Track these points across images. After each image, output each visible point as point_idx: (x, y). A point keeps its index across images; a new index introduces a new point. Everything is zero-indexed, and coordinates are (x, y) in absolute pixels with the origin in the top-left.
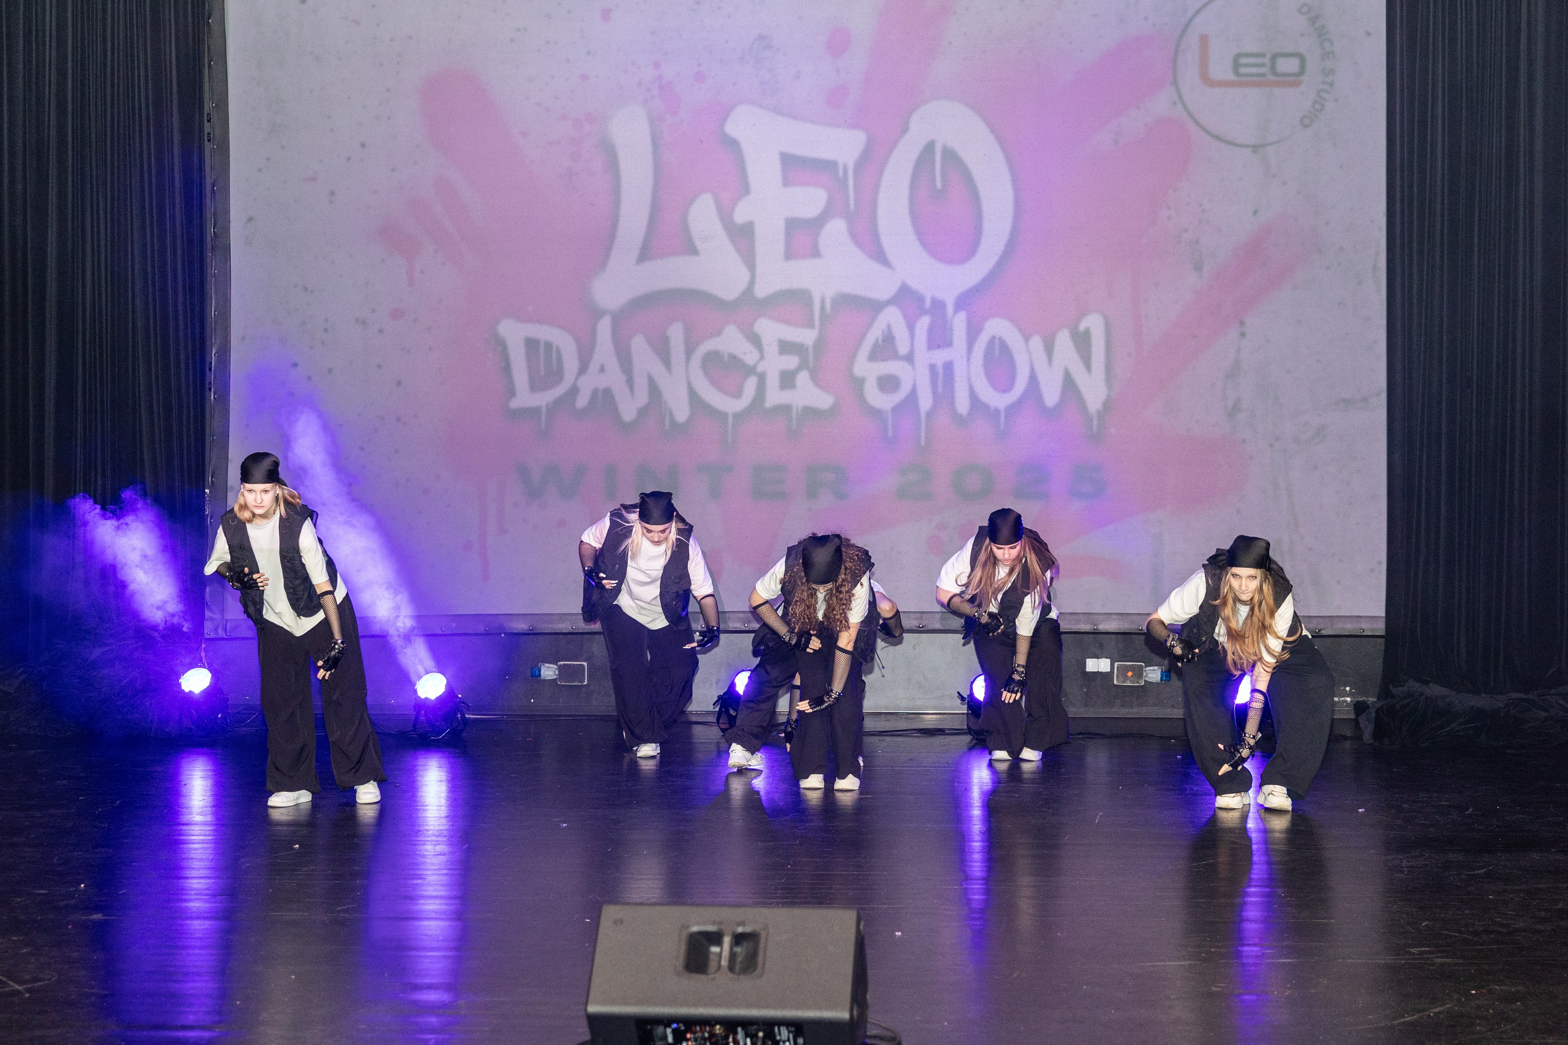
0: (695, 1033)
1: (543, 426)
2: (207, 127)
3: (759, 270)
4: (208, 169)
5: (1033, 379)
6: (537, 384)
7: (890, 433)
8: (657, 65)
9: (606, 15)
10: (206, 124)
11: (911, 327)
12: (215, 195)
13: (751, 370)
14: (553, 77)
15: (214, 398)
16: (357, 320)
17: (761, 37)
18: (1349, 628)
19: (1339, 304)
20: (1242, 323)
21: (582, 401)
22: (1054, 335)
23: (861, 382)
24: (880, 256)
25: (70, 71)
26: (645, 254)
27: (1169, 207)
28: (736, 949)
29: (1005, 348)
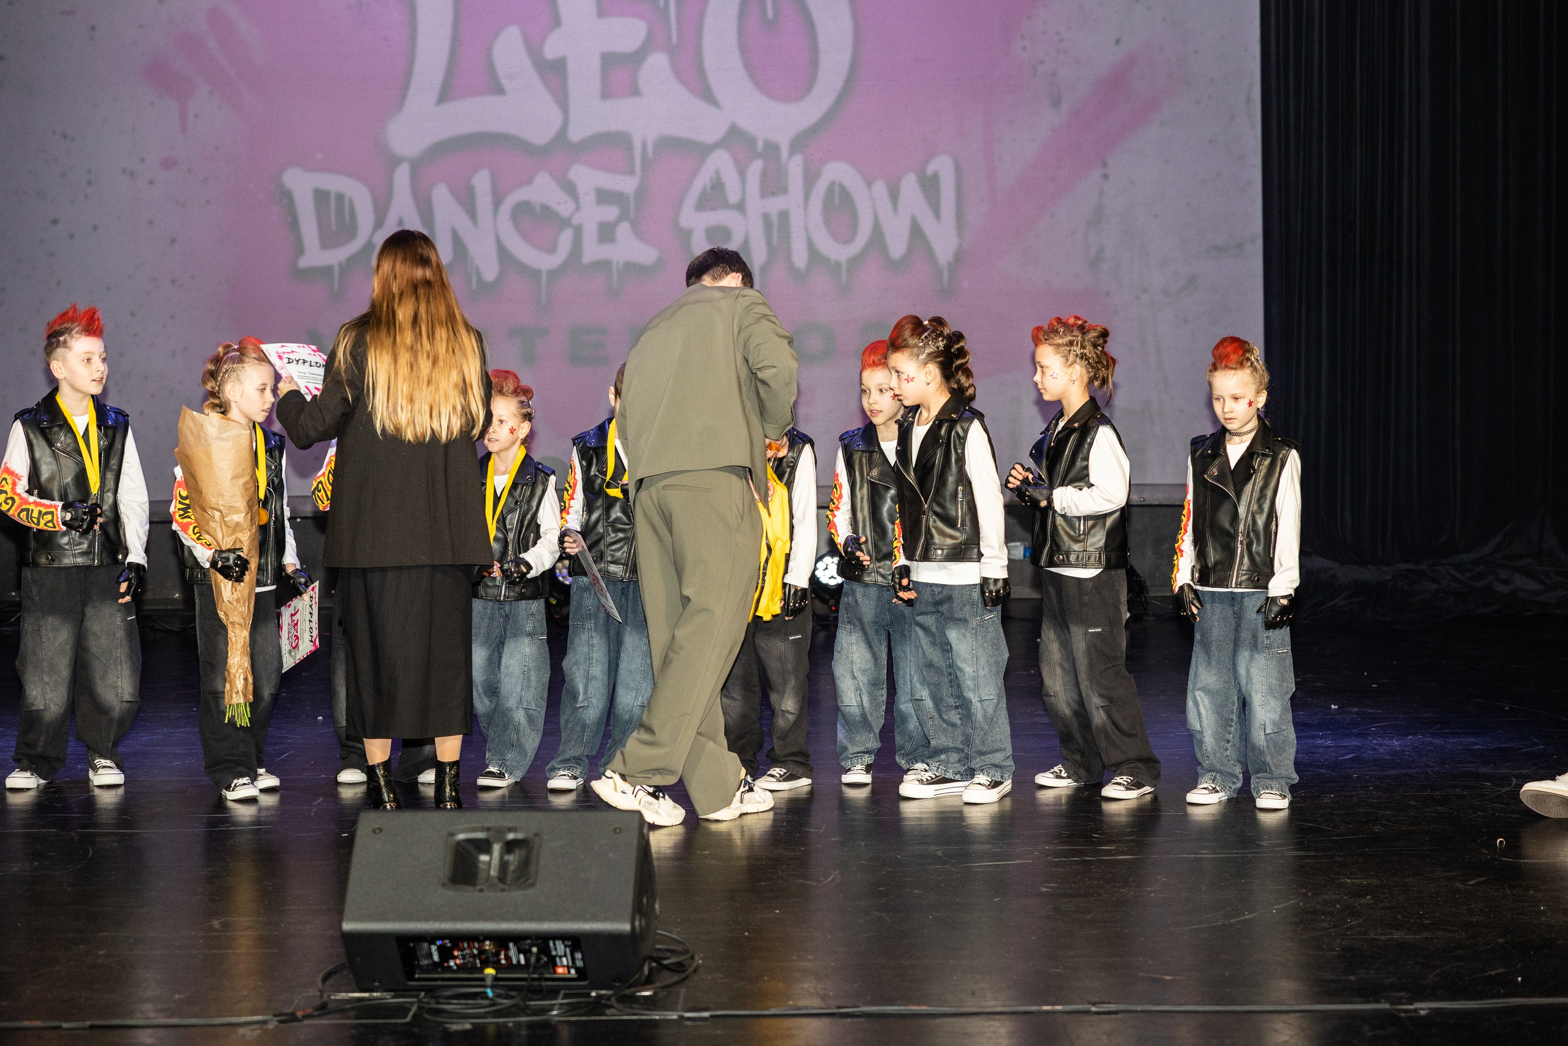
0: (462, 950)
1: (336, 286)
3: (573, 111)
5: (877, 229)
6: (327, 242)
11: (742, 173)
13: (565, 223)
19: (1211, 141)
20: (1105, 164)
22: (899, 180)
23: (686, 235)
24: (706, 94)
26: (446, 94)
27: (1023, 37)
28: (506, 857)
29: (845, 195)
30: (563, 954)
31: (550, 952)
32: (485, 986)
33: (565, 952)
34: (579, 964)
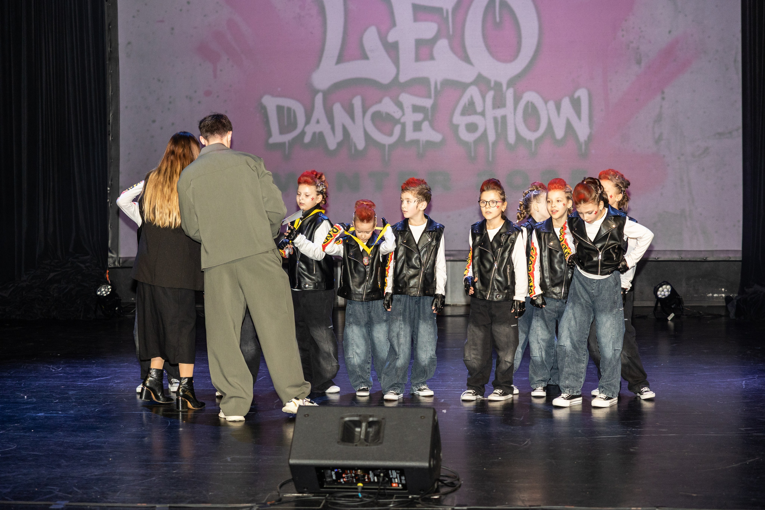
0: (347, 474)
1: (287, 152)
3: (402, 67)
4: (106, 16)
5: (550, 124)
6: (283, 131)
7: (473, 154)
11: (483, 97)
12: (110, 30)
13: (397, 122)
15: (112, 139)
18: (722, 257)
19: (716, 81)
20: (663, 93)
21: (307, 139)
22: (561, 100)
23: (457, 127)
24: (466, 59)
26: (341, 59)
27: (623, 30)
28: (369, 430)
29: (534, 107)
30: (395, 477)
31: (390, 476)
32: (358, 492)
33: (397, 476)
34: (404, 482)
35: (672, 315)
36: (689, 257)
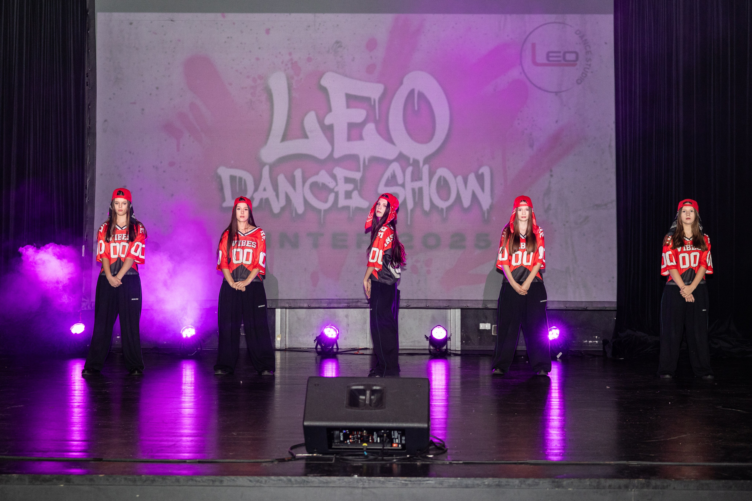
2: (86, 80)
3: (336, 145)
4: (86, 97)
5: (458, 195)
8: (290, 54)
9: (268, 31)
10: (86, 78)
11: (404, 172)
12: (89, 110)
13: (331, 191)
14: (243, 59)
15: (88, 201)
16: (154, 167)
17: (337, 42)
18: (599, 306)
19: (594, 162)
20: (551, 171)
22: (467, 176)
24: (390, 140)
25: (24, 53)
26: (285, 138)
27: (518, 119)
29: (445, 181)
35: (561, 354)
36: (573, 306)
